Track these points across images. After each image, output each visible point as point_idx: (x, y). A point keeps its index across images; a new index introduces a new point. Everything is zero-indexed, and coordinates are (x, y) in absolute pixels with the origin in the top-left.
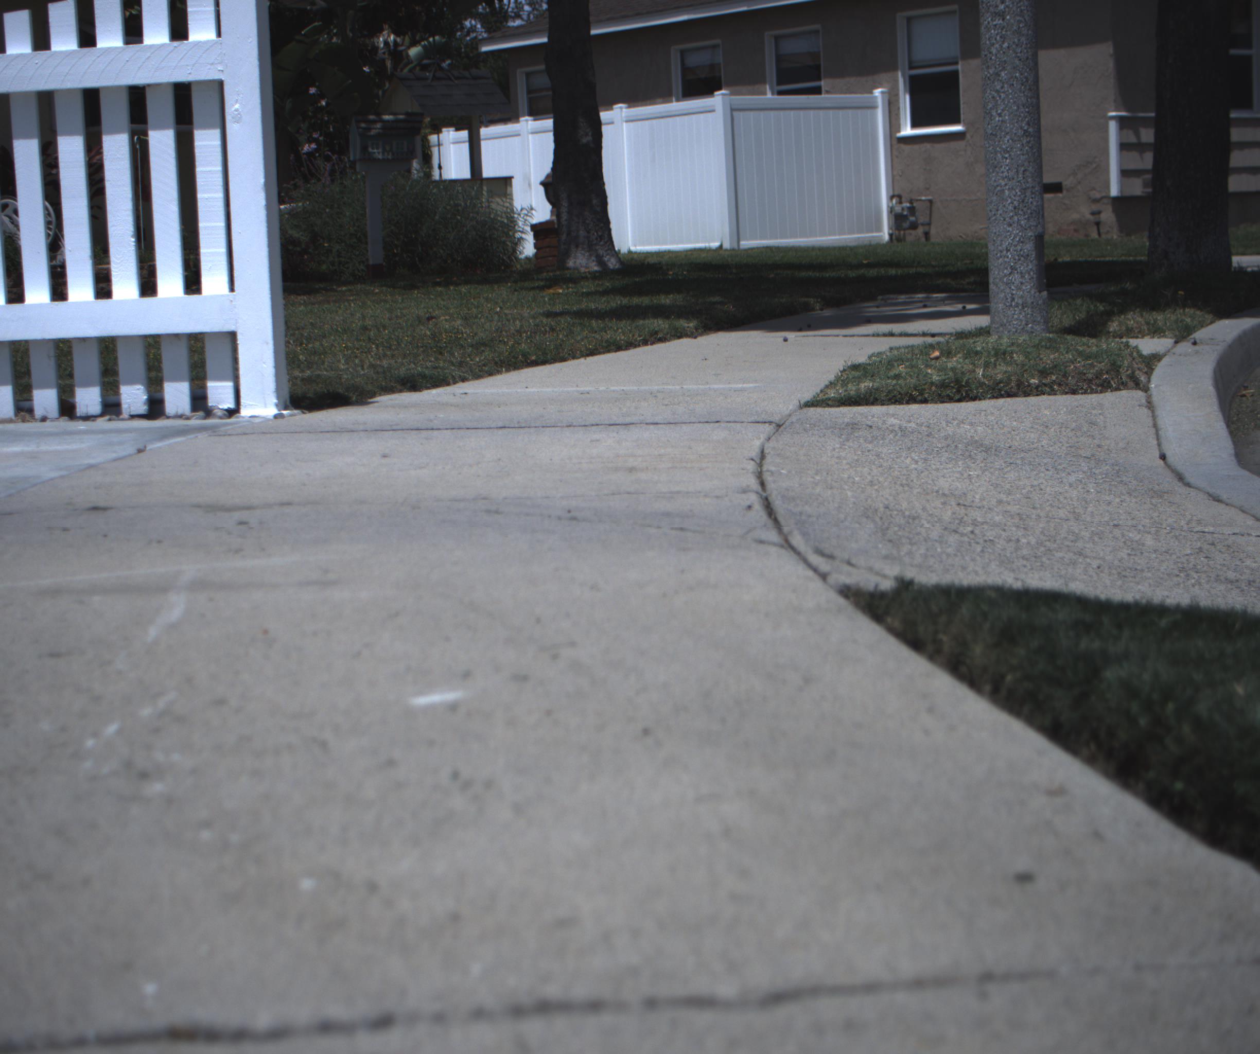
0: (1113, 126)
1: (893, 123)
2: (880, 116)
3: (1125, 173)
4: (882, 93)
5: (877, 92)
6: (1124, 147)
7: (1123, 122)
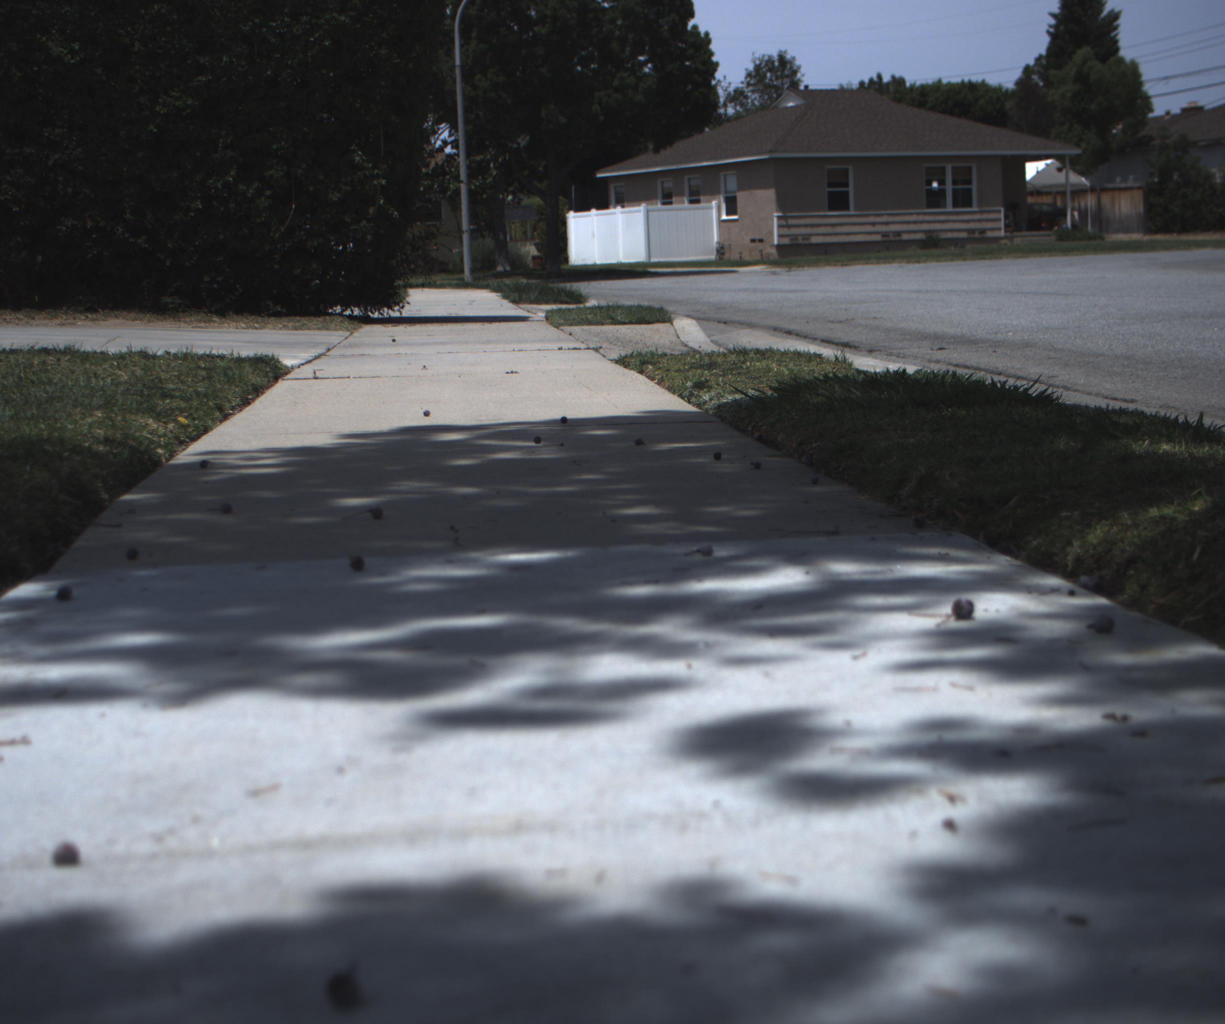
0: (775, 220)
1: (719, 215)
2: (714, 212)
3: (780, 236)
4: (715, 203)
5: (714, 203)
6: (779, 226)
7: (779, 218)
